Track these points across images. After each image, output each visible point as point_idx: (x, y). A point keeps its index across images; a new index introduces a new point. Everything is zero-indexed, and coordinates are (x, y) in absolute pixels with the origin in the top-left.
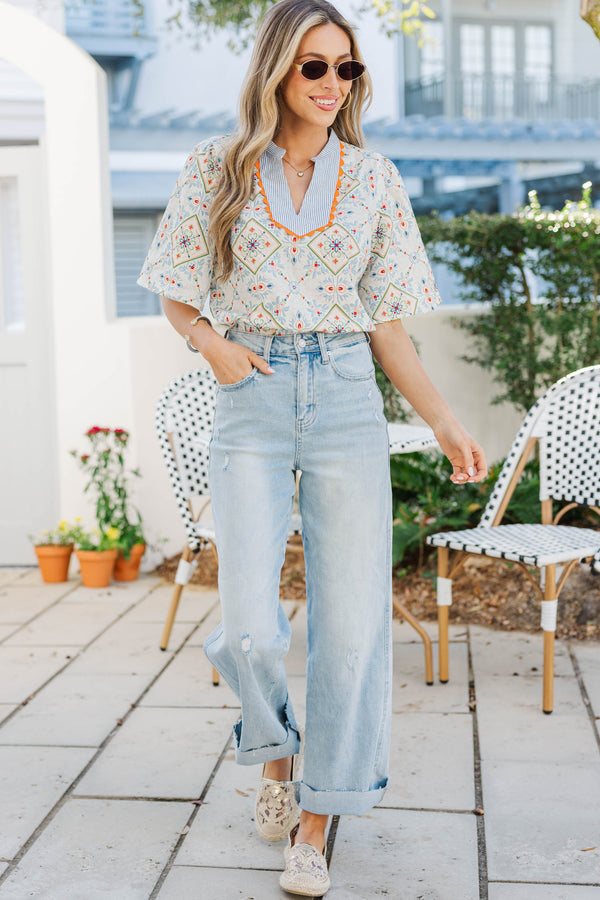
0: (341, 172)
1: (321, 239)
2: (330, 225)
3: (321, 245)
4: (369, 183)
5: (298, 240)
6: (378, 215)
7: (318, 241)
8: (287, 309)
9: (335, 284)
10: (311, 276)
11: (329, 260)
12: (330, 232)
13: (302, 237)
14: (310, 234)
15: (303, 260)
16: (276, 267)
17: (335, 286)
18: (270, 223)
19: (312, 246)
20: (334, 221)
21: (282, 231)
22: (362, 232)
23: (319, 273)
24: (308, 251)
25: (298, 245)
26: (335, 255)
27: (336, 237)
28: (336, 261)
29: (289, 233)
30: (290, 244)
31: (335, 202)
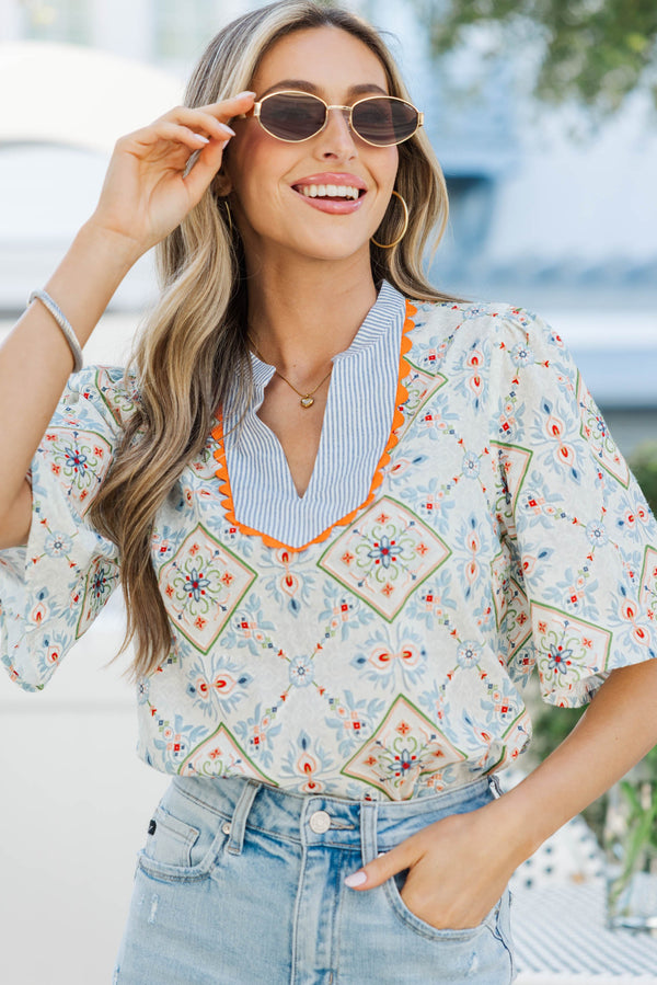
0: (405, 366)
1: (346, 542)
2: (370, 503)
3: (347, 558)
4: (469, 373)
5: (294, 558)
6: (494, 451)
7: (340, 549)
8: (276, 731)
9: (393, 644)
10: (338, 636)
11: (372, 591)
12: (367, 524)
13: (301, 551)
14: (319, 540)
15: (314, 599)
16: (253, 631)
17: (394, 649)
18: (229, 526)
19: (327, 563)
20: (380, 493)
21: (256, 542)
22: (451, 505)
23: (355, 626)
24: (320, 578)
25: (297, 567)
26: (385, 574)
27: (384, 533)
28: (388, 590)
29: (270, 543)
30: (278, 572)
31: (392, 442)
